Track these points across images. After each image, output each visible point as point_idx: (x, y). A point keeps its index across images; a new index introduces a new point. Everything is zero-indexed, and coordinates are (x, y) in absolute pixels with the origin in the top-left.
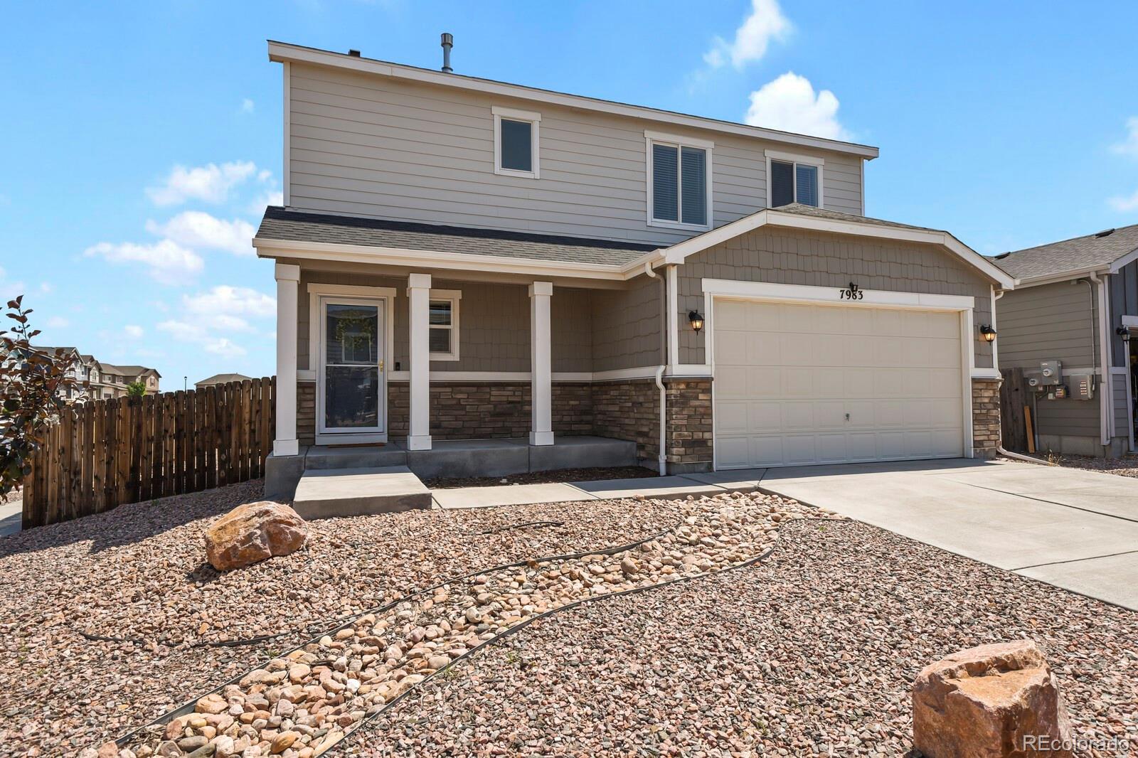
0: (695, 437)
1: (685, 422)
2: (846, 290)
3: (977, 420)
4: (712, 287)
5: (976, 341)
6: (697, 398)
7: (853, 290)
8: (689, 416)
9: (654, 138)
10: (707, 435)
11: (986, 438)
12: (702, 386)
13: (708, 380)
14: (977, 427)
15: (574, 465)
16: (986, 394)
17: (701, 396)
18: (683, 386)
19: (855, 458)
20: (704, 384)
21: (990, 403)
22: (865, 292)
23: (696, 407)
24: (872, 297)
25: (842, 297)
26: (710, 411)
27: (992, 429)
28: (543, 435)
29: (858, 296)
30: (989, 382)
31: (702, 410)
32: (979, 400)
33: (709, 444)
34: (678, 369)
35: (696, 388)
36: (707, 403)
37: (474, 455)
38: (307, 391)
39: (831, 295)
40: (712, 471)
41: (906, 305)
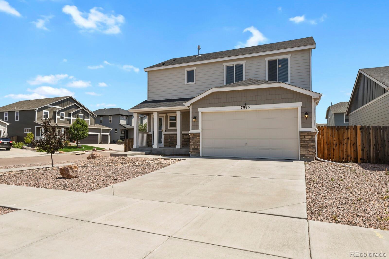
0: (195, 147)
1: (193, 144)
2: (243, 106)
3: (301, 146)
4: (200, 110)
5: (303, 118)
6: (196, 138)
7: (245, 106)
8: (194, 142)
9: (226, 65)
10: (199, 147)
11: (307, 153)
12: (197, 135)
13: (199, 133)
14: (302, 149)
15: (184, 154)
16: (307, 137)
17: (197, 138)
18: (192, 135)
20: (198, 134)
21: (310, 140)
22: (250, 106)
23: (196, 140)
24: (253, 107)
25: (242, 108)
26: (199, 141)
27: (310, 150)
28: (178, 146)
29: (248, 107)
30: (309, 133)
31: (197, 141)
32: (304, 139)
33: (199, 149)
34: (191, 131)
35: (196, 135)
36: (199, 139)
38: (150, 136)
39: (238, 108)
40: (200, 156)
41: (268, 108)
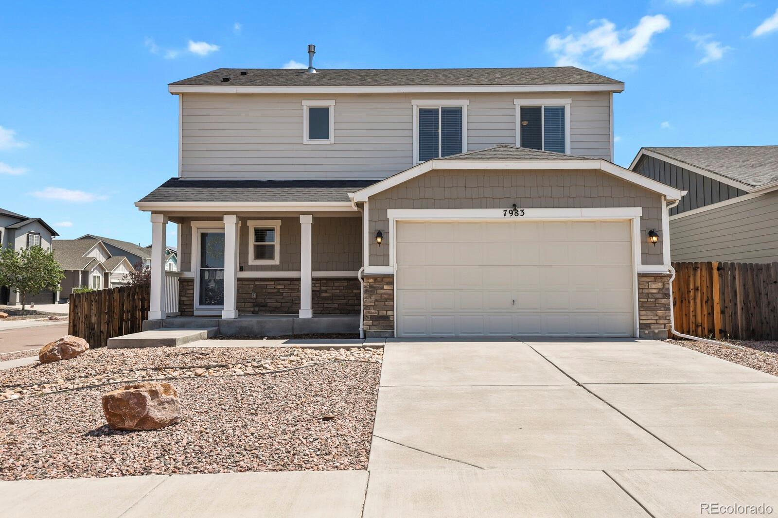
0: (380, 314)
1: (372, 304)
2: (508, 210)
3: (642, 306)
4: (394, 214)
5: (643, 243)
6: (382, 288)
7: (514, 209)
8: (376, 300)
9: (419, 104)
10: (389, 313)
11: (653, 321)
12: (387, 280)
13: (391, 276)
14: (643, 313)
16: (654, 286)
17: (385, 287)
18: (371, 280)
19: (520, 333)
20: (388, 279)
21: (659, 293)
22: (526, 210)
23: (381, 294)
24: (532, 214)
25: (505, 215)
26: (391, 297)
27: (661, 315)
28: (306, 311)
29: (520, 213)
30: (657, 277)
31: (386, 296)
32: (646, 291)
33: (391, 319)
34: (368, 269)
35: (382, 281)
36: (390, 292)
37: (258, 322)
38: (190, 284)
39: (496, 214)
40: (394, 337)
41: (569, 217)
